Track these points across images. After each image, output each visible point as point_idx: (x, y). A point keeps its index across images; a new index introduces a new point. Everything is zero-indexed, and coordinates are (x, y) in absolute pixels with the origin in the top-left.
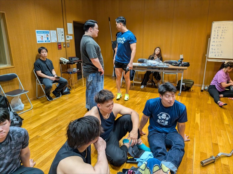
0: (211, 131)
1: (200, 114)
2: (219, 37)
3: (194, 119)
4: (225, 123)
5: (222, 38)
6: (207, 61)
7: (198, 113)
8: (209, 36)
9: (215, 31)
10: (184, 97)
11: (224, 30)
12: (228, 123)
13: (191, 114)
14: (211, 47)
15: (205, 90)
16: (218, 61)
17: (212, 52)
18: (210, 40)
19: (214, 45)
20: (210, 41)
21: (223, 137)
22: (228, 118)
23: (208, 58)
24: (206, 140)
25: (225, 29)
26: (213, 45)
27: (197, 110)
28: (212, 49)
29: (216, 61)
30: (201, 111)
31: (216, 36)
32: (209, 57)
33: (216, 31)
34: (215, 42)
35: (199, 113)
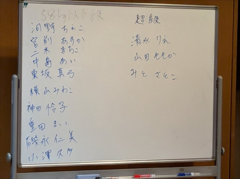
2: (53, 71)
5: (65, 72)
9: (33, 40)
11: (68, 39)
14: (26, 116)
17: (35, 140)
19: (38, 108)
23: (20, 170)
26: (32, 108)
28: (31, 124)
34: (41, 90)
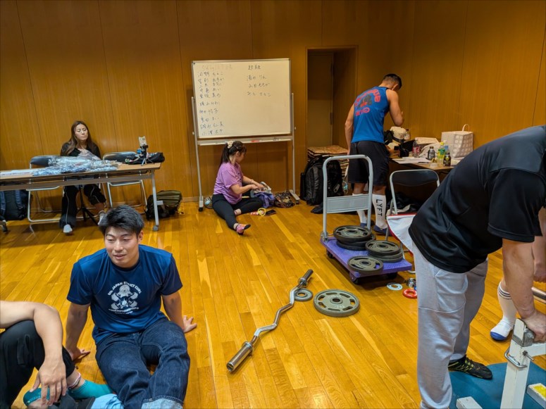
0: (234, 290)
1: (207, 261)
2: (210, 94)
3: (197, 275)
4: (254, 265)
5: (216, 94)
6: (199, 146)
7: (202, 261)
8: (190, 92)
9: (200, 80)
10: (168, 231)
11: (216, 79)
12: (260, 264)
13: (189, 266)
14: (199, 116)
15: (206, 206)
16: (219, 144)
17: (204, 126)
18: (194, 99)
19: (205, 112)
20: (195, 102)
21: (256, 294)
22: (258, 252)
23: (199, 139)
24: (228, 313)
25: (217, 76)
26: (202, 112)
27: (199, 254)
28: (202, 119)
29: (215, 144)
30: (208, 254)
31: (204, 92)
32: (201, 137)
33: (203, 81)
34: (205, 104)
35: (205, 260)
